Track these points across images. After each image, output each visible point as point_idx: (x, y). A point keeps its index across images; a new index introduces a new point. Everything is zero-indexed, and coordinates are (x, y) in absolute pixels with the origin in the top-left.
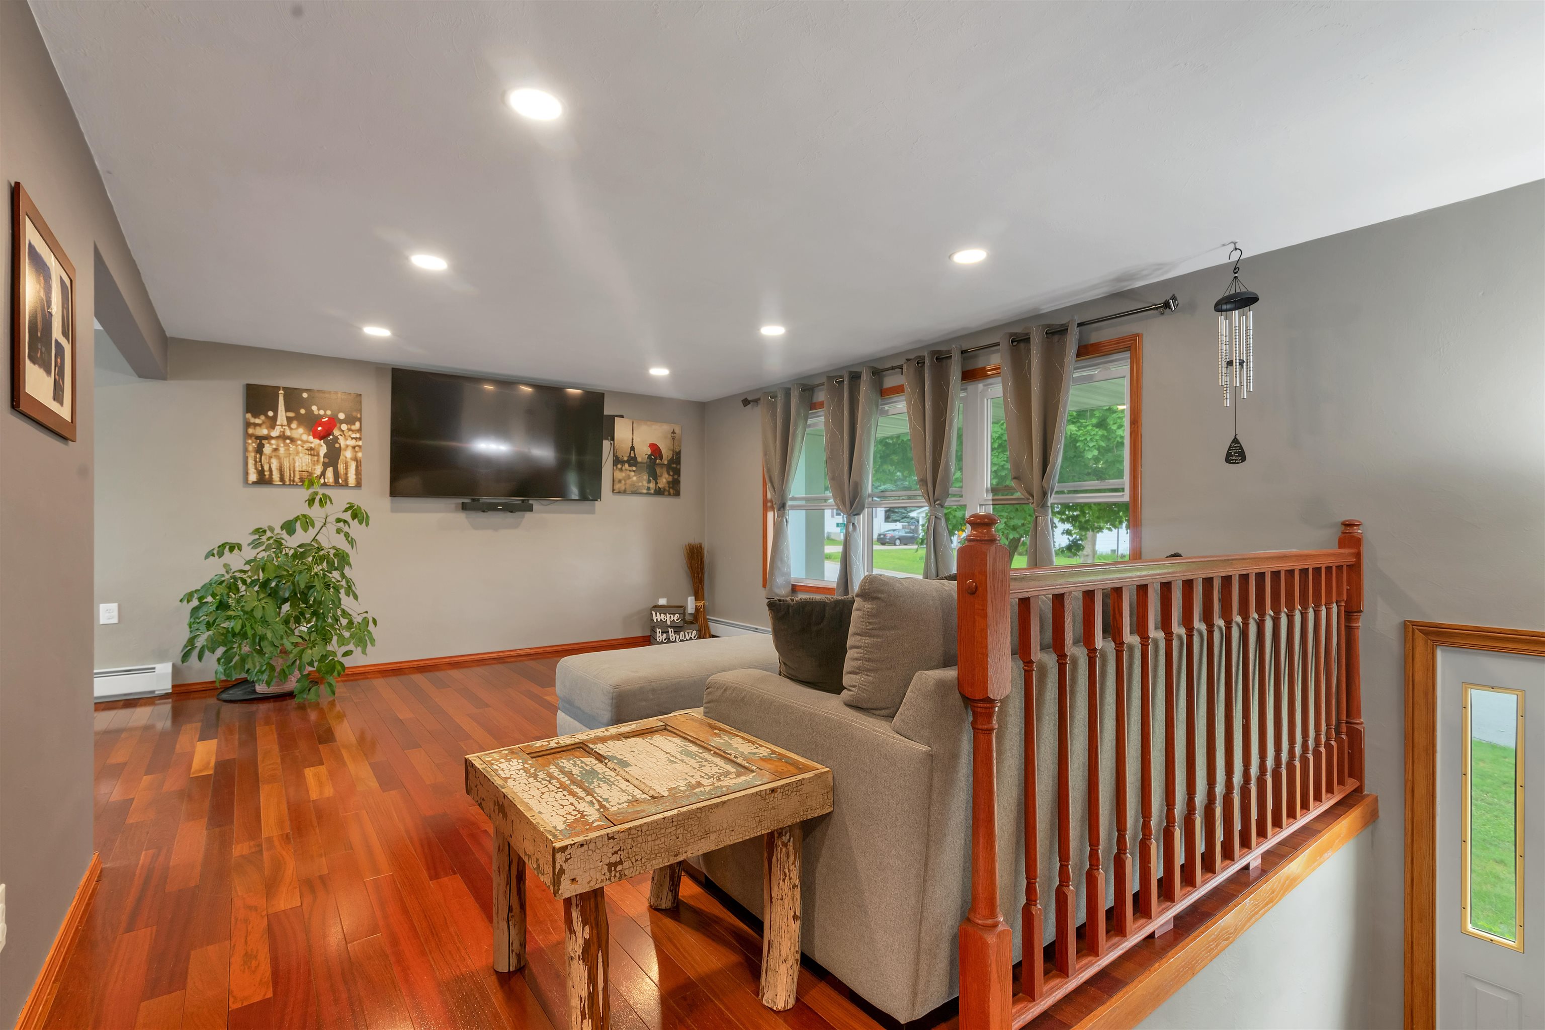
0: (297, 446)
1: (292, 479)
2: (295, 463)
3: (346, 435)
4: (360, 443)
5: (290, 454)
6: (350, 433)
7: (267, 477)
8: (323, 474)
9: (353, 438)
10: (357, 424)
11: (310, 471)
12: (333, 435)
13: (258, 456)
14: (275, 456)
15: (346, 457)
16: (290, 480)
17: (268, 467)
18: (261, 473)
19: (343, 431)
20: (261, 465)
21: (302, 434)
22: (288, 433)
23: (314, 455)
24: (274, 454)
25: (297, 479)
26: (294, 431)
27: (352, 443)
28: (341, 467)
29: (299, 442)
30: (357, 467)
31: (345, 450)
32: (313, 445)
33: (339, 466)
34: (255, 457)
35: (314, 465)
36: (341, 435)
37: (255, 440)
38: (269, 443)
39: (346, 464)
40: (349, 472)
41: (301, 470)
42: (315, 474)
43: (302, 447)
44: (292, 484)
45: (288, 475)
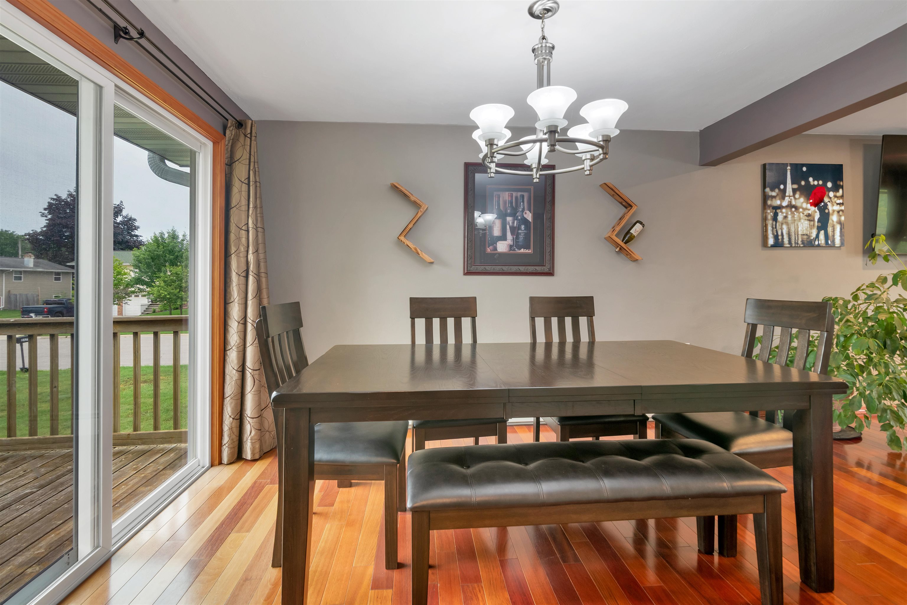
0: (799, 213)
1: (796, 241)
2: (798, 228)
3: (833, 201)
4: (843, 208)
5: (795, 220)
6: (836, 199)
7: (780, 240)
8: (817, 236)
9: (838, 204)
10: (841, 191)
11: (808, 234)
12: (824, 203)
13: (774, 223)
14: (785, 222)
15: (833, 221)
16: (795, 242)
17: (781, 232)
18: (776, 237)
19: (830, 198)
20: (776, 230)
21: (802, 203)
22: (793, 203)
23: (811, 221)
24: (784, 221)
25: (800, 242)
26: (797, 201)
27: (836, 208)
28: (830, 229)
29: (801, 210)
30: (841, 229)
31: (833, 215)
32: (810, 212)
33: (828, 229)
34: (773, 224)
35: (811, 229)
36: (829, 202)
37: (772, 210)
38: (781, 212)
39: (833, 227)
40: (835, 235)
41: (802, 233)
42: (812, 237)
43: (803, 214)
44: (797, 247)
45: (794, 238)
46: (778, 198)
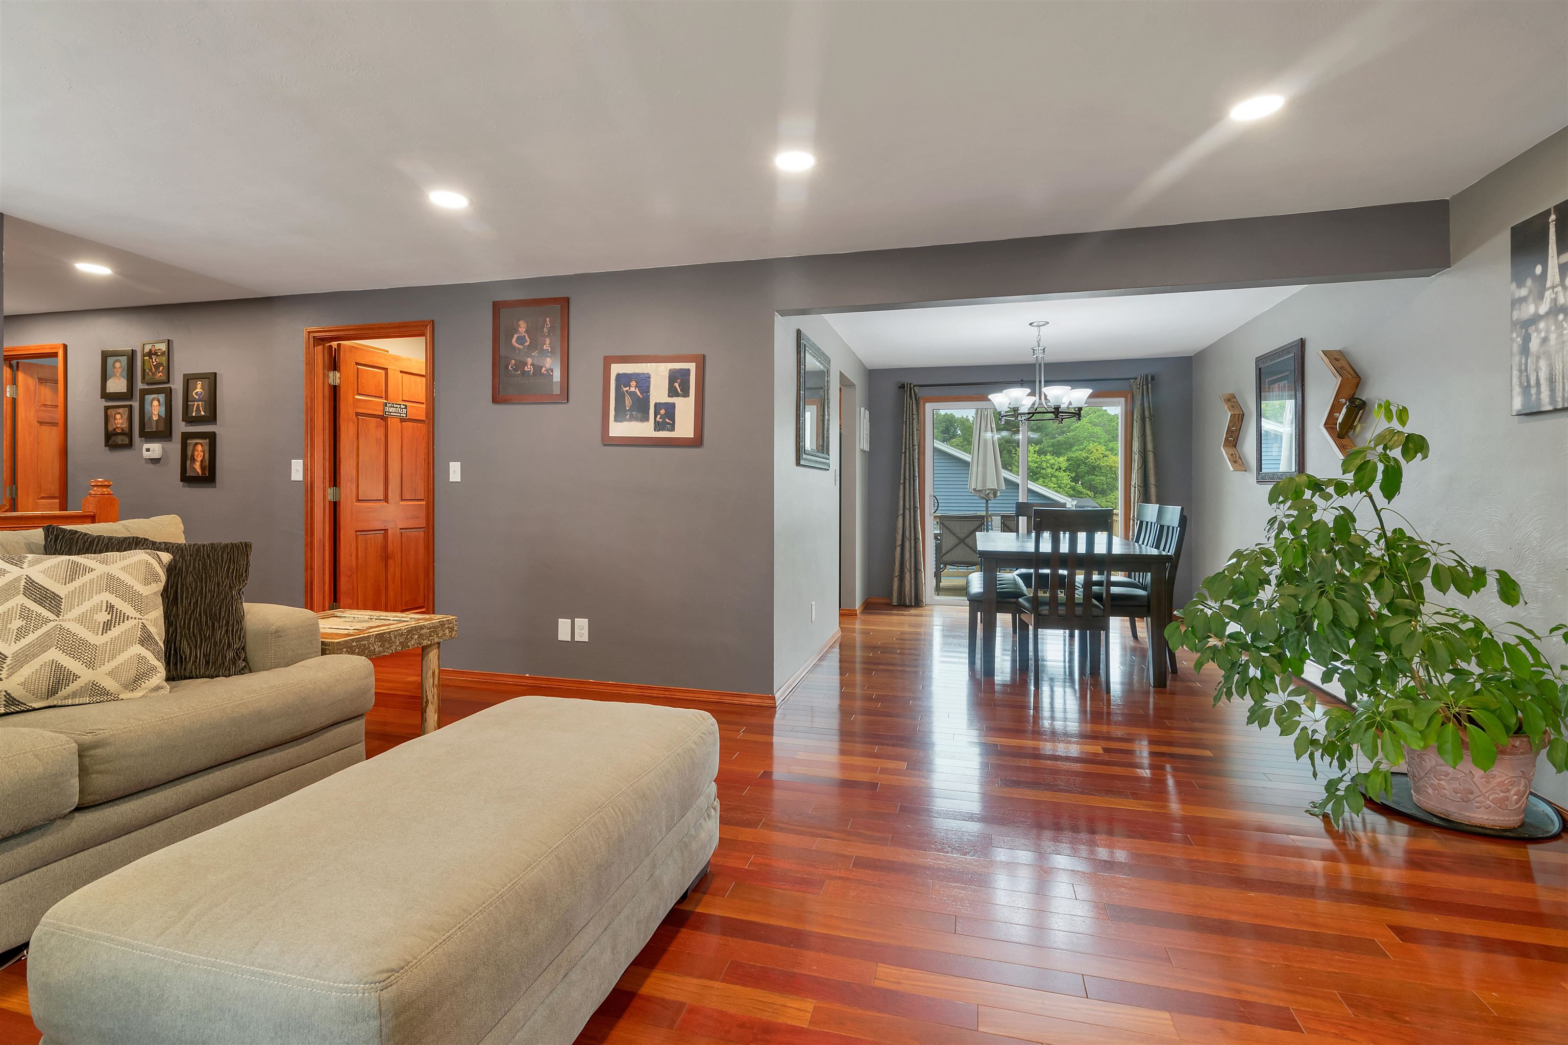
1: (1565, 395)
7: (1534, 397)
13: (1523, 359)
16: (1563, 398)
17: (1535, 378)
18: (1527, 392)
20: (1527, 375)
22: (1561, 299)
24: (1543, 351)
34: (1520, 362)
37: (1520, 331)
38: (1537, 330)
45: (1561, 388)
46: (1530, 300)
